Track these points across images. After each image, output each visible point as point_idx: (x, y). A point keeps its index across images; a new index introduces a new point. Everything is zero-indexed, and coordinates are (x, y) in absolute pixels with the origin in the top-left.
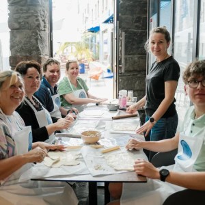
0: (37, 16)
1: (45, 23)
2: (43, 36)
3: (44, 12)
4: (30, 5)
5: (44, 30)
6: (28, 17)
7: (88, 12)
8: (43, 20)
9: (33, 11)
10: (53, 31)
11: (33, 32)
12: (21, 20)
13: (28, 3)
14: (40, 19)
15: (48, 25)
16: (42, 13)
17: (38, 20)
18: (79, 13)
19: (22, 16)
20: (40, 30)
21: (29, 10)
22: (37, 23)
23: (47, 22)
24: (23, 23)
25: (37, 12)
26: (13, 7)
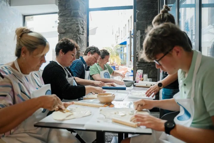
0: (77, 24)
1: (83, 29)
2: (81, 38)
3: (83, 21)
4: (72, 16)
5: (83, 34)
6: (71, 25)
7: (119, 33)
8: (82, 27)
9: (74, 20)
10: (89, 36)
11: (74, 35)
12: (66, 27)
13: (72, 15)
14: (80, 26)
15: (85, 31)
16: (82, 22)
17: (78, 27)
18: (113, 34)
19: (67, 24)
20: (80, 34)
21: (72, 19)
22: (77, 28)
23: (85, 29)
24: (68, 29)
25: (77, 21)
26: (62, 18)
